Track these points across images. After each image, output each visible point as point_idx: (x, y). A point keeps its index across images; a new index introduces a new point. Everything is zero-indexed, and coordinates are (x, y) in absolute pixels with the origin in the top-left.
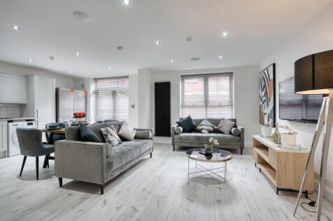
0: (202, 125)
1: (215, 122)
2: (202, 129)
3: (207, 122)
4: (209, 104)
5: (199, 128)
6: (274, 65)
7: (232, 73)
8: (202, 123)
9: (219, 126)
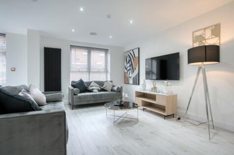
0: (92, 86)
1: (101, 84)
2: (93, 89)
3: (95, 84)
4: (91, 70)
5: (90, 88)
6: (139, 49)
7: (108, 50)
8: (92, 84)
9: (104, 86)
